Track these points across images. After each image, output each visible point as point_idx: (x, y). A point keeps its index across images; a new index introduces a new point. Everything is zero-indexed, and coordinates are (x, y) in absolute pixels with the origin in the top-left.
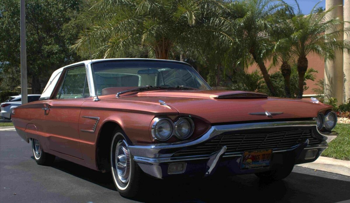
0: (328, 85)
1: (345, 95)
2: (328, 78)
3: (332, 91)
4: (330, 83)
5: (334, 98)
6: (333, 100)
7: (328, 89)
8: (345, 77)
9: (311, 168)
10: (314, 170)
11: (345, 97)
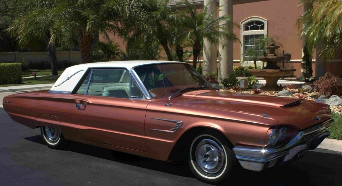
0: (206, 62)
1: (221, 70)
2: (207, 57)
3: (209, 66)
4: (208, 60)
7: (206, 65)
8: (221, 57)
11: (221, 71)
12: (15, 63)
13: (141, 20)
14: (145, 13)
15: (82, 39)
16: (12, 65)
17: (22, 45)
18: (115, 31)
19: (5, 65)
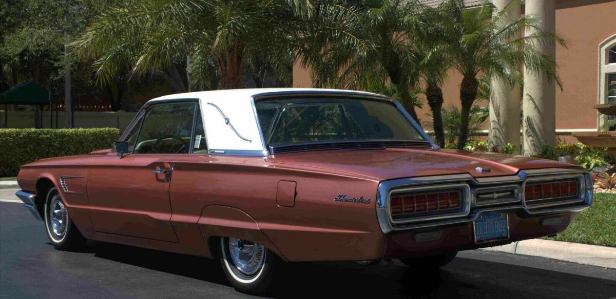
0: (494, 121)
2: (495, 111)
5: (513, 145)
6: (511, 147)
9: (595, 265)
10: (604, 268)
12: (107, 129)
13: (344, 28)
14: (355, 12)
15: (224, 68)
16: (101, 131)
17: (102, 78)
18: (296, 53)
19: (85, 131)
